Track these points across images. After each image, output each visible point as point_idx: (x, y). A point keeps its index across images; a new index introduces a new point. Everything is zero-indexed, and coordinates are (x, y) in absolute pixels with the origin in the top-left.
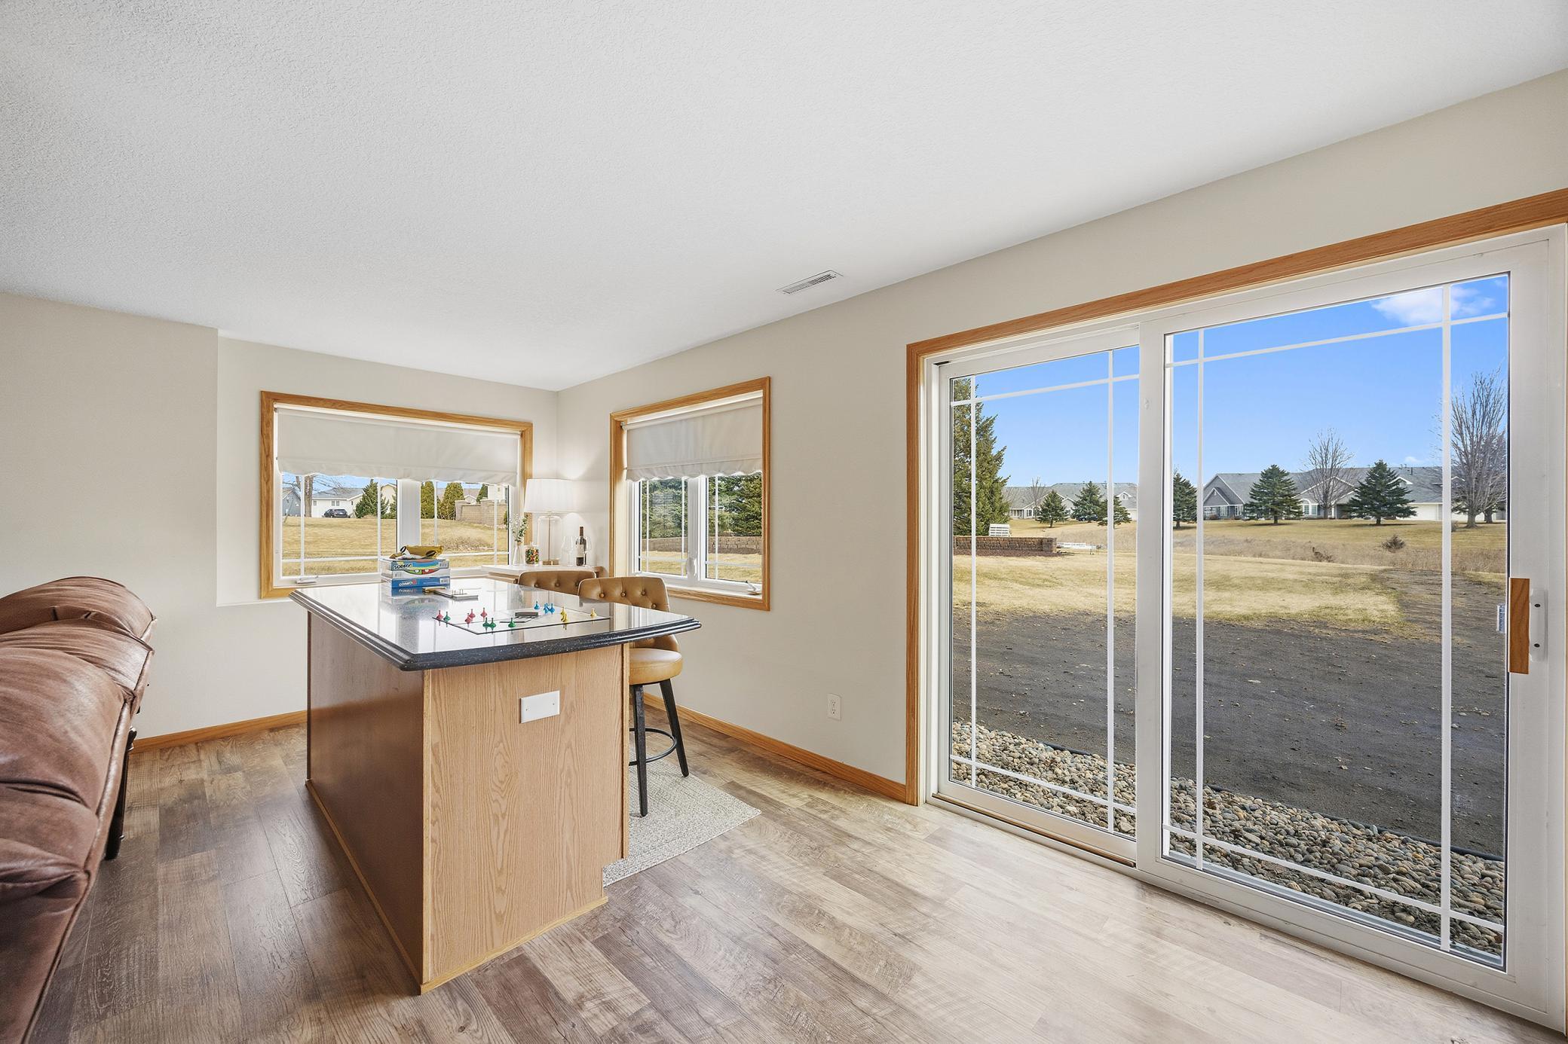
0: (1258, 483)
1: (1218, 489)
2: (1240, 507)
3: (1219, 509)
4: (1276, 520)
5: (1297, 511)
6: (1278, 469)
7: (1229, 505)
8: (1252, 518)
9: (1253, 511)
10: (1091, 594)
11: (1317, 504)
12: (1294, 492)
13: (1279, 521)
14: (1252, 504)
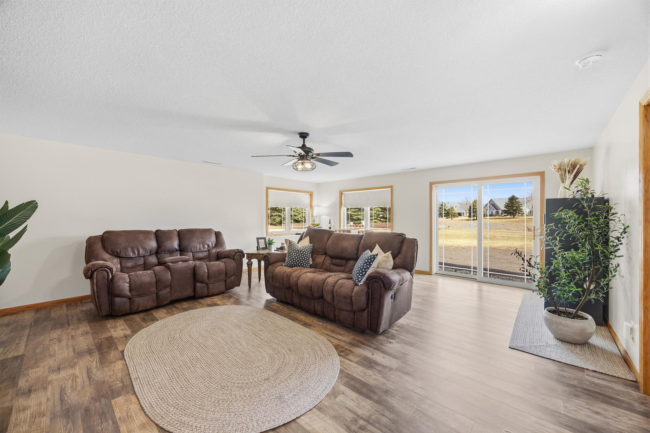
0: (508, 202)
1: (492, 204)
2: (500, 212)
3: (492, 212)
4: (514, 217)
5: (522, 213)
6: (514, 197)
7: (496, 210)
8: (505, 216)
9: (505, 213)
10: (451, 241)
11: (530, 210)
12: (520, 206)
13: (515, 217)
14: (504, 210)
